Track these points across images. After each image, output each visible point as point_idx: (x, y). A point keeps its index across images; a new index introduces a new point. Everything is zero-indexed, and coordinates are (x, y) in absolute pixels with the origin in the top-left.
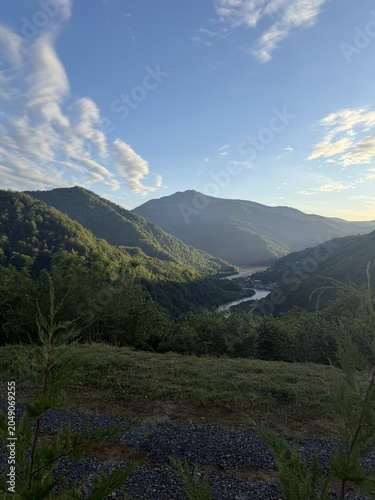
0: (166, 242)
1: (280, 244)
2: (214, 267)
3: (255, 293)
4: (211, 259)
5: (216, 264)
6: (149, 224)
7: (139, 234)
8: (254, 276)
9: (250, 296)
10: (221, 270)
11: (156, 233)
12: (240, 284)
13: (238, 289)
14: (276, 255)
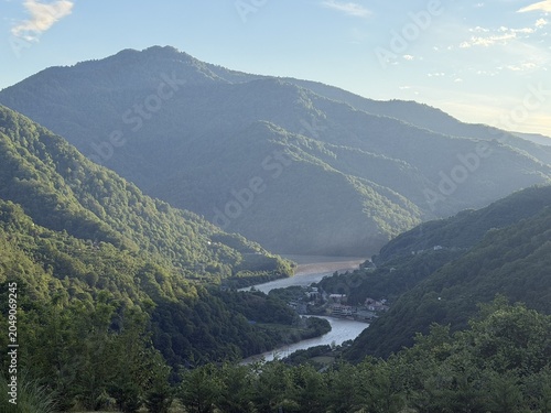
0: (93, 189)
1: (395, 200)
2: (223, 258)
3: (327, 328)
4: (214, 238)
5: (230, 251)
6: (44, 138)
7: (15, 165)
8: (327, 284)
9: (318, 335)
10: (244, 267)
11: (65, 165)
12: (292, 305)
13: (287, 319)
14: (385, 227)
